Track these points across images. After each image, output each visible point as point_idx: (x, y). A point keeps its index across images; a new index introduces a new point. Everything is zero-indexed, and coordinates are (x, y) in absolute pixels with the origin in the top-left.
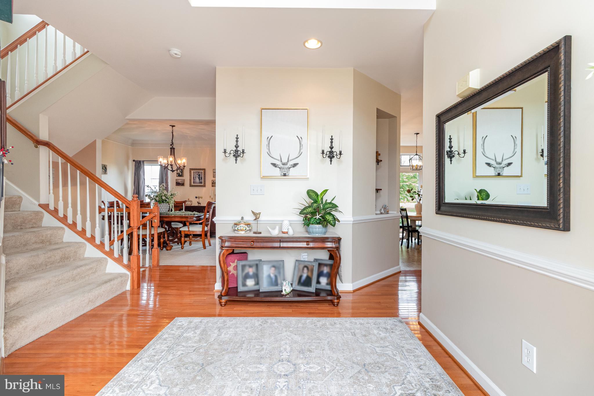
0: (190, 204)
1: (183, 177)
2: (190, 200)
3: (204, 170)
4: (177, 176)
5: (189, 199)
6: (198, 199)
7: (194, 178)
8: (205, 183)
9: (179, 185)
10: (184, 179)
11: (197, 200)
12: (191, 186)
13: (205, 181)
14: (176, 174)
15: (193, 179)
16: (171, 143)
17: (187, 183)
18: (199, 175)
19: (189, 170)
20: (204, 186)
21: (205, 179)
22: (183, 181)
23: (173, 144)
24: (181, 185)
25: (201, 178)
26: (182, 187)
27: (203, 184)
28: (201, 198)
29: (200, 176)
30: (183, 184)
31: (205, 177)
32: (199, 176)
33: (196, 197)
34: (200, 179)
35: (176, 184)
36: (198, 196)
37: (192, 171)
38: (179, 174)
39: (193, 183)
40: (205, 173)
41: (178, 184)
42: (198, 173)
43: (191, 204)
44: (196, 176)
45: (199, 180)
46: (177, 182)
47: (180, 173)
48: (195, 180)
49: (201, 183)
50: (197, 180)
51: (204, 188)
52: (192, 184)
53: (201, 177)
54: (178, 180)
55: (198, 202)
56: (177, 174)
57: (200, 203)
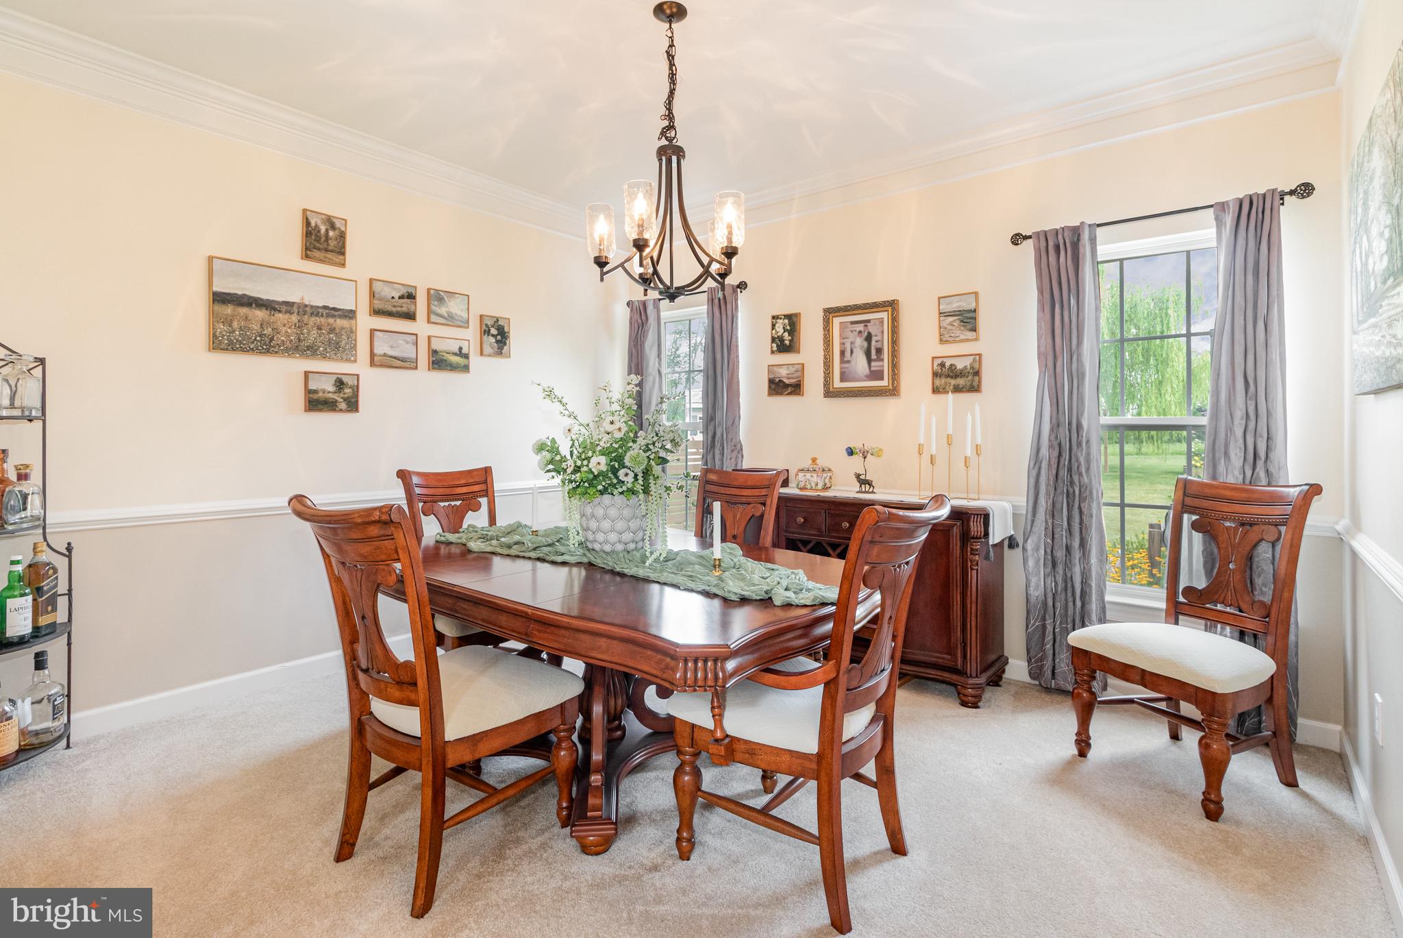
0: (820, 487)
1: (798, 352)
2: (821, 463)
3: (892, 305)
4: (773, 352)
5: (814, 460)
6: (857, 459)
7: (842, 353)
8: (895, 376)
9: (781, 394)
10: (803, 365)
11: (856, 464)
12: (830, 393)
13: (895, 366)
14: (770, 340)
15: (842, 361)
16: (666, 123)
17: (814, 382)
18: (869, 338)
19: (822, 314)
20: (893, 391)
21: (895, 354)
22: (797, 371)
23: (671, 127)
24: (790, 390)
25: (879, 351)
26: (793, 400)
27: (884, 383)
28: (878, 453)
29: (874, 339)
30: (795, 388)
31: (895, 342)
32: (865, 344)
33: (851, 452)
34: (874, 356)
35: (770, 387)
36: (856, 445)
37: (837, 322)
38: (781, 339)
39: (842, 380)
40: (895, 320)
41: (778, 387)
42: (860, 327)
43: (825, 488)
44: (852, 343)
45: (869, 360)
46: (771, 377)
47: (786, 334)
48: (849, 362)
49: (877, 375)
50: (860, 364)
51: (890, 404)
52: (837, 384)
53: (879, 345)
54: (775, 368)
55: (858, 476)
56: (773, 340)
57: (869, 483)
